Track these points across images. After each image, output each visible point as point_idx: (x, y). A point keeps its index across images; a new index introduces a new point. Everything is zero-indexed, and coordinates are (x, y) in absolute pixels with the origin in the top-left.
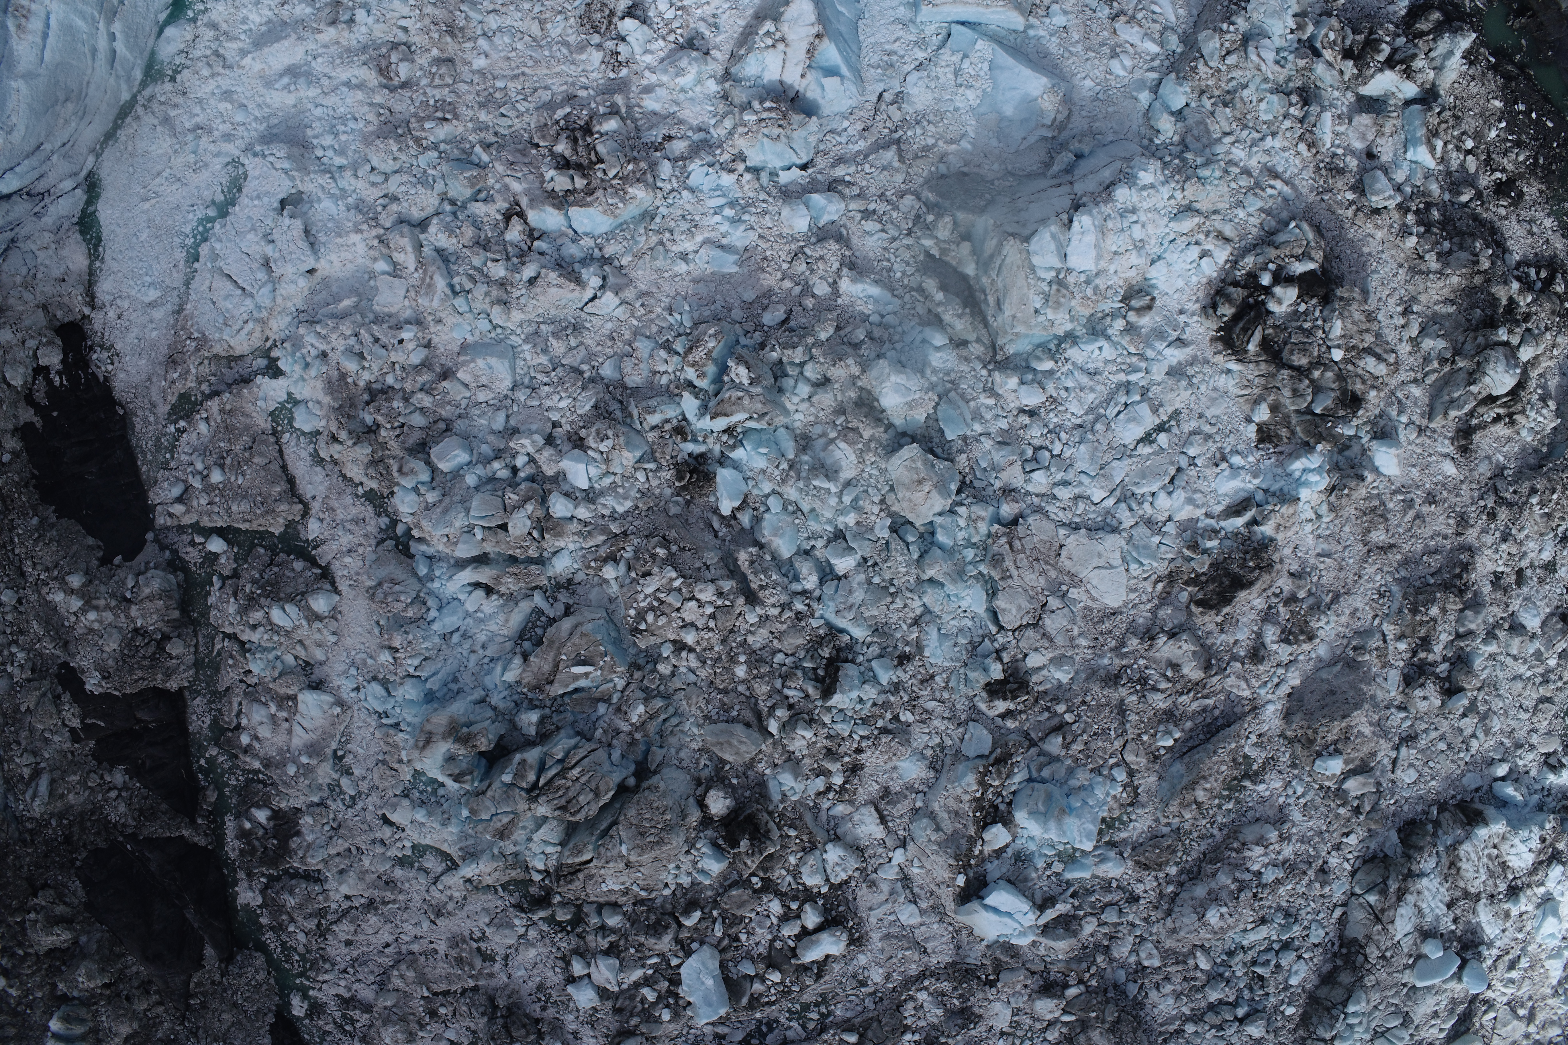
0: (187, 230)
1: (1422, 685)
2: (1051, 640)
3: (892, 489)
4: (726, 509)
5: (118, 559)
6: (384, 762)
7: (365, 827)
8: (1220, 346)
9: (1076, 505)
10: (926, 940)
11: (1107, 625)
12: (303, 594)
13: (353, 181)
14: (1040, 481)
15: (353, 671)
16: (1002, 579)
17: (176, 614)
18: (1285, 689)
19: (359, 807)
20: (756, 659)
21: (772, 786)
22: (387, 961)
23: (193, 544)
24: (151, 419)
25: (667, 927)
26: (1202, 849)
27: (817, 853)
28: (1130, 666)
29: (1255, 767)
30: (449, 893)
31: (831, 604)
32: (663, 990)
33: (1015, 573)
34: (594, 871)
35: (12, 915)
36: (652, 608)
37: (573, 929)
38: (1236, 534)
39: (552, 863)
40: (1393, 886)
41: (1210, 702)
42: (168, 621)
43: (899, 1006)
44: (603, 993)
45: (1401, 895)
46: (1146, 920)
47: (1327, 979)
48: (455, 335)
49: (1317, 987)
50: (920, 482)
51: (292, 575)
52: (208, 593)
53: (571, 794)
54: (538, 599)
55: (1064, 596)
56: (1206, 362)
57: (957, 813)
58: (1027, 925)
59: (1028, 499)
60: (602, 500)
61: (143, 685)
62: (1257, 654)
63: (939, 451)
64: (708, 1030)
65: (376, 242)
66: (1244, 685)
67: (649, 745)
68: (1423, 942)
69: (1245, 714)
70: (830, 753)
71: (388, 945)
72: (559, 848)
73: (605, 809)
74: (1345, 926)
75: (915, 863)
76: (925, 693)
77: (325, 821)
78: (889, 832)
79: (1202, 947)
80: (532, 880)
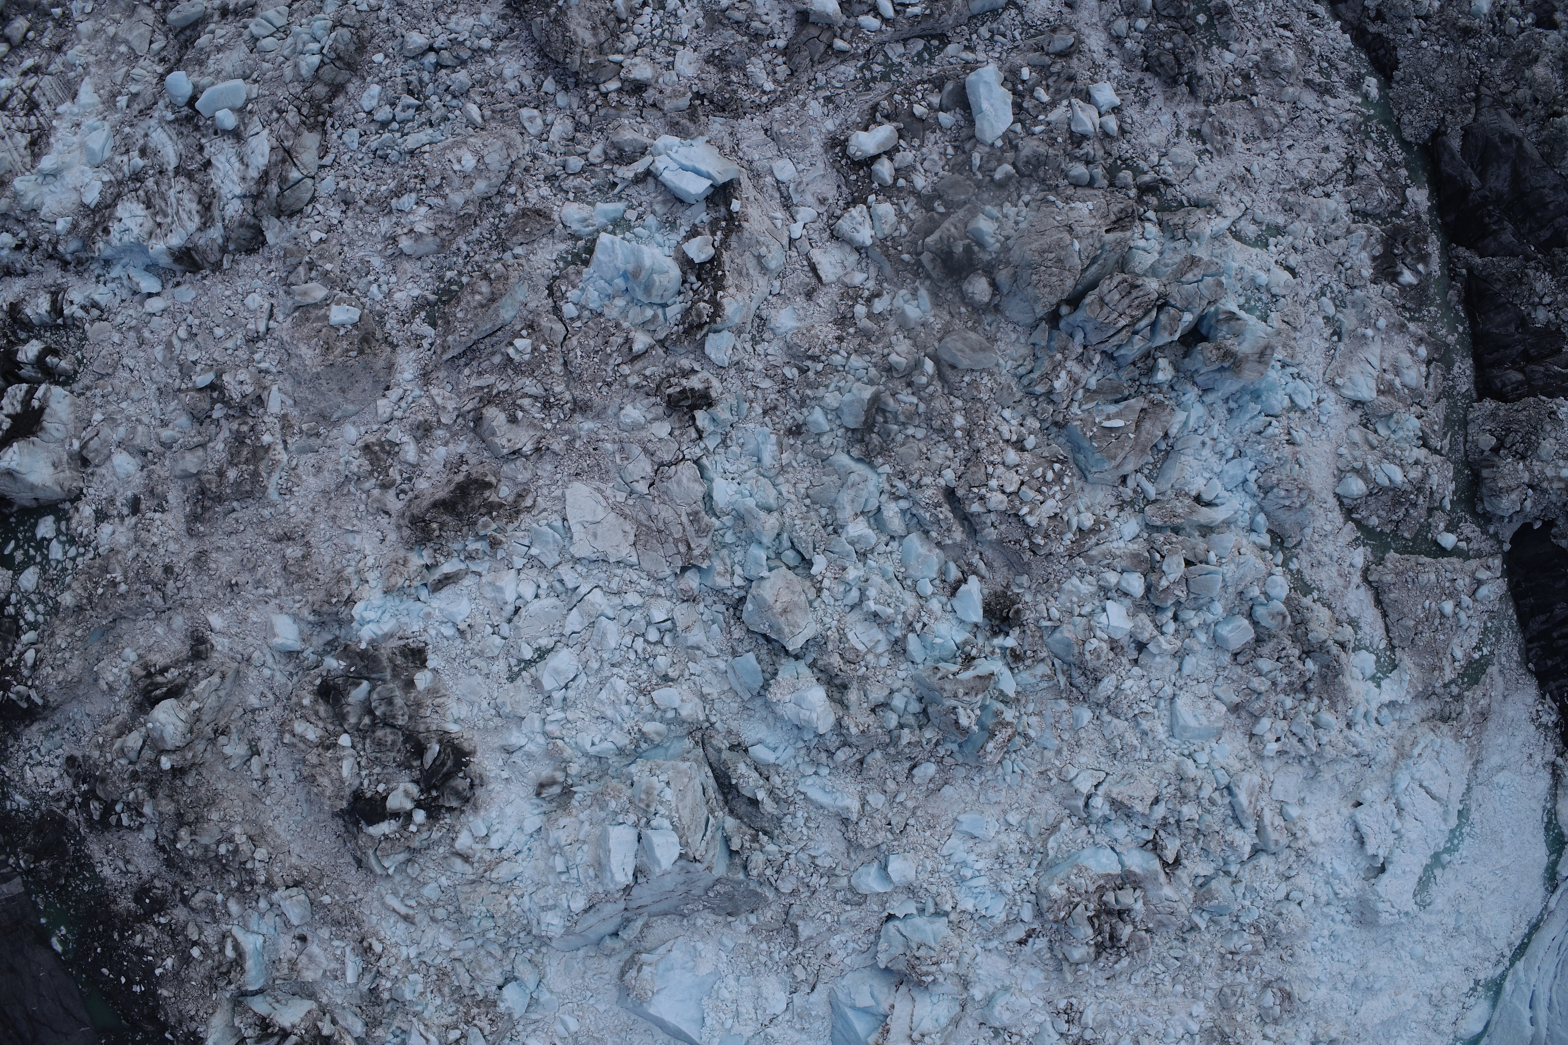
0: (1468, 840)
1: (244, 396)
2: (645, 450)
3: (811, 603)
4: (973, 580)
5: (1537, 525)
6: (1295, 330)
7: (1312, 266)
8: (466, 746)
9: (618, 587)
10: (765, 144)
11: (584, 464)
12: (1370, 494)
13: (1319, 892)
14: (657, 611)
15: (1323, 419)
16: (696, 513)
17: (1485, 473)
18: (394, 394)
19: (1318, 286)
20: (944, 433)
21: (927, 305)
22: (1290, 131)
23: (1468, 540)
24: (1504, 659)
25: (1028, 163)
26: (478, 230)
27: (880, 236)
28: (560, 421)
29: (423, 314)
30: (1234, 200)
31: (871, 489)
32: (1027, 98)
33: (684, 519)
34: (1101, 223)
36: (1048, 485)
37: (1115, 161)
38: (449, 555)
39: (1138, 230)
40: (272, 187)
41: (474, 383)
42: (1493, 466)
43: (791, 76)
44: (1087, 97)
45: (264, 178)
46: (537, 158)
47: (339, 90)
48: (1228, 748)
49: (350, 82)
50: (785, 611)
51: (1381, 512)
52: (1454, 493)
53: (1126, 302)
54: (1152, 492)
55: (631, 493)
56: (480, 731)
57: (740, 274)
58: (664, 157)
59: (669, 592)
60: (1093, 589)
61: (1518, 405)
62: (424, 432)
63: (761, 641)
64: (983, 58)
65: (1299, 834)
66: (439, 400)
67: (1048, 347)
68: (238, 127)
69: (435, 370)
70: (869, 337)
71: (1290, 147)
72: (1133, 245)
73: (1094, 285)
74: (321, 145)
75: (779, 223)
76: (773, 396)
77: (1349, 272)
78: (805, 255)
79: (475, 128)
80: (1156, 211)
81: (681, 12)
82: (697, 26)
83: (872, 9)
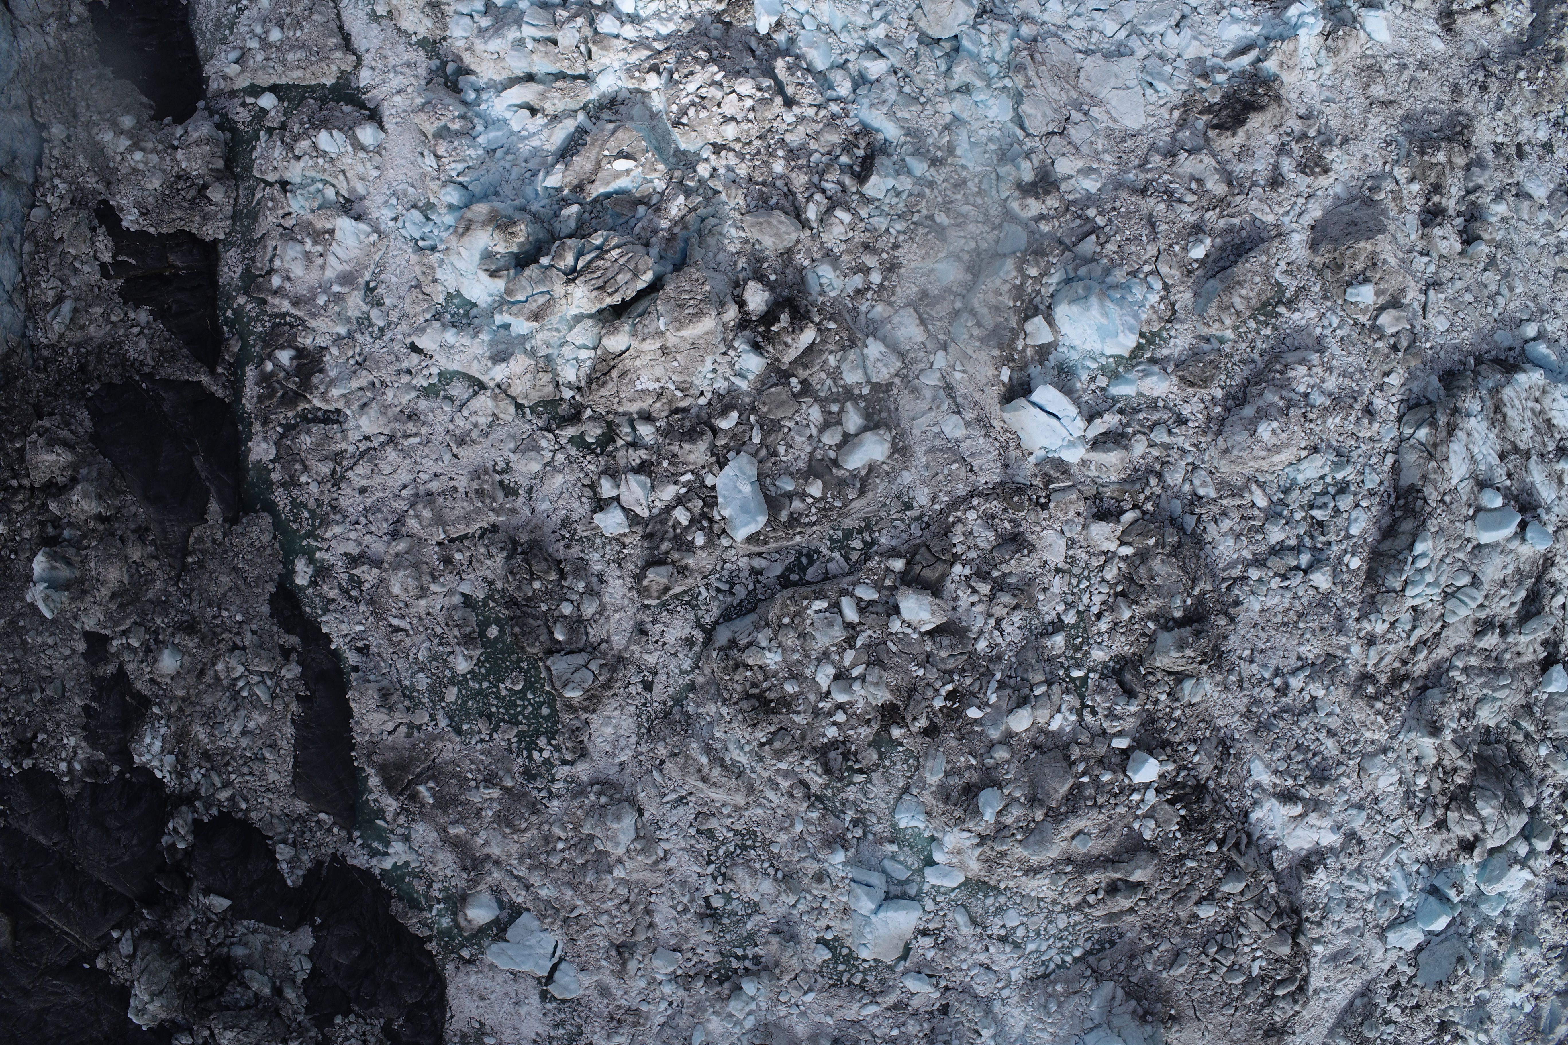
1: (1440, 226)
2: (1077, 149)
3: (919, 6)
4: (763, 30)
5: (168, 119)
6: (418, 286)
7: (391, 357)
9: (1091, 35)
10: (972, 455)
11: (1129, 143)
12: (350, 127)
14: (1056, 10)
15: (394, 201)
16: (1027, 87)
17: (220, 164)
18: (1307, 220)
19: (386, 339)
20: (792, 154)
21: (811, 278)
22: (403, 505)
23: (244, 105)
24: (214, 4)
25: (702, 433)
26: (1246, 373)
27: (858, 350)
28: (1155, 180)
29: (1288, 295)
30: (474, 419)
31: (866, 102)
32: (697, 511)
33: (1037, 82)
34: (628, 364)
35: (12, 441)
36: (693, 104)
37: (603, 449)
38: (1242, 72)
39: (586, 370)
40: (1442, 420)
41: (1236, 221)
42: (212, 170)
43: (947, 531)
44: (633, 519)
45: (1451, 429)
46: (1195, 445)
47: (1388, 532)
49: (1379, 542)
51: (340, 114)
52: (254, 148)
53: (610, 275)
54: (581, 116)
55: (1085, 113)
57: (997, 308)
58: (1075, 434)
59: (1044, 27)
60: (647, 24)
61: (179, 225)
62: (1276, 182)
64: (743, 563)
66: (1267, 210)
67: (686, 241)
68: (1480, 490)
69: (1271, 239)
70: (866, 247)
71: (405, 487)
72: (592, 353)
73: (641, 295)
74: (1398, 474)
75: (959, 367)
76: (959, 197)
77: (351, 353)
78: (929, 335)
79: (1257, 481)
80: (562, 399)
81: (1060, 608)
82: (1045, 590)
83: (863, 607)
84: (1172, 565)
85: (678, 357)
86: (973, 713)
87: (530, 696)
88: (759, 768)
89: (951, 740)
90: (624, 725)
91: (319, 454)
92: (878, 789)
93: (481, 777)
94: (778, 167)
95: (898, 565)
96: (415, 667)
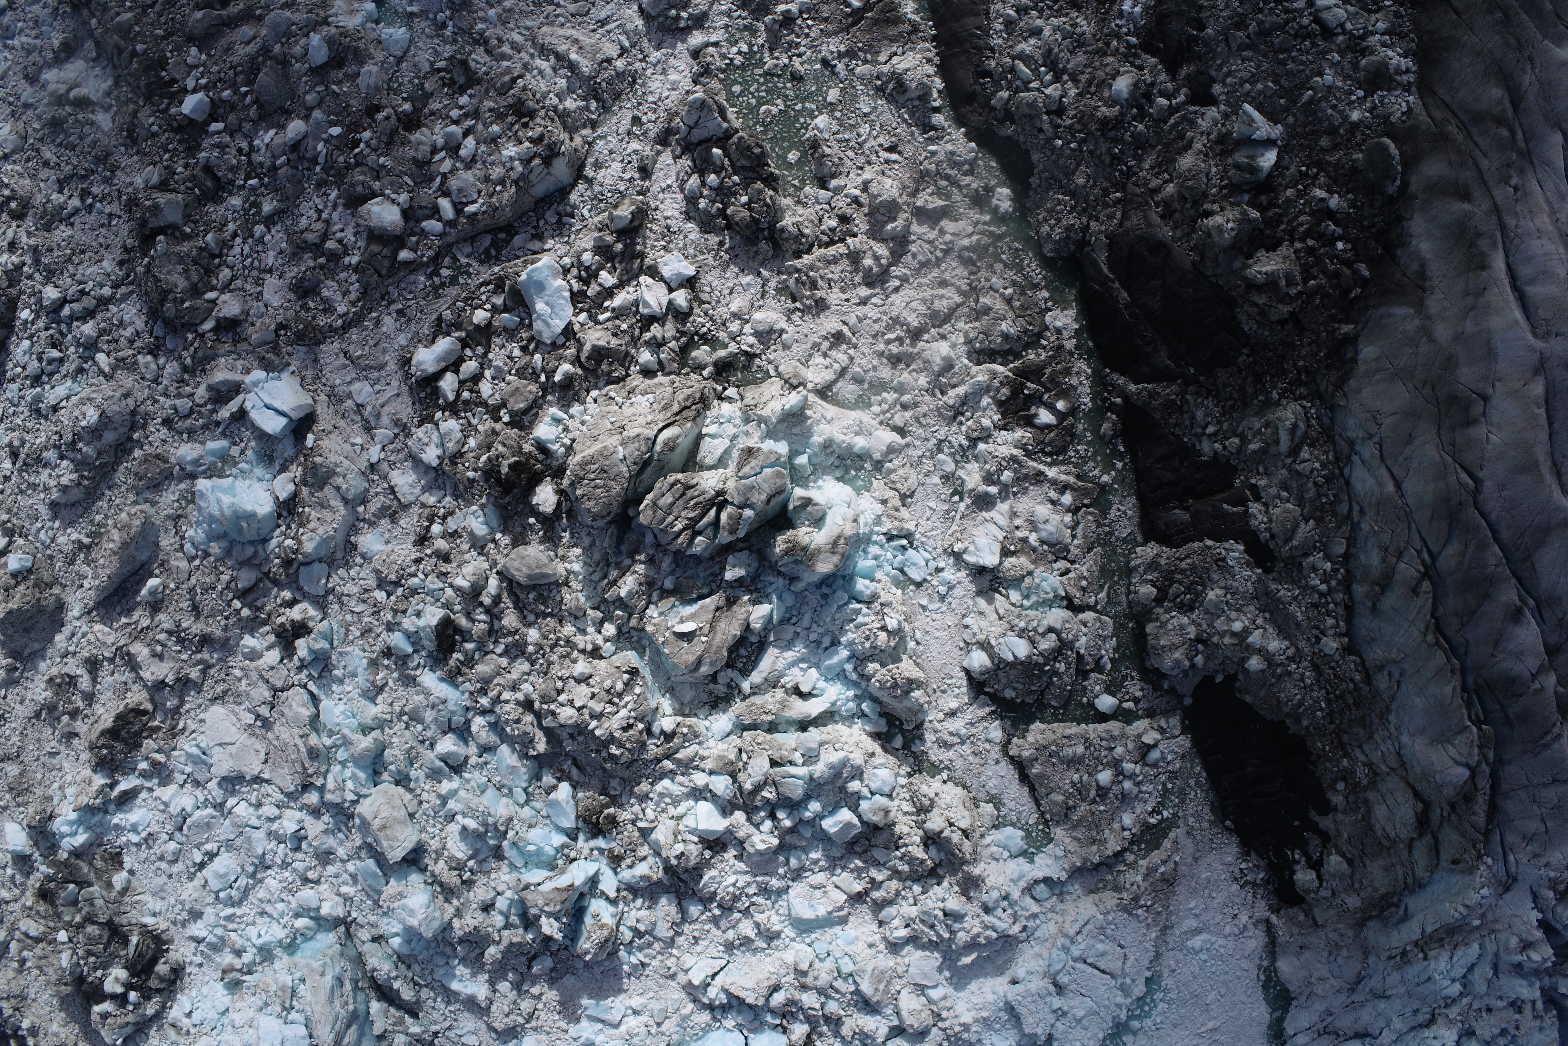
0: (1162, 1006)
2: (262, 677)
3: (412, 816)
4: (565, 787)
5: (1219, 679)
6: (903, 497)
7: (925, 421)
8: (164, 937)
9: (258, 800)
10: (345, 366)
11: (219, 689)
12: (999, 669)
14: (289, 823)
15: (942, 590)
16: (307, 735)
17: (1150, 628)
18: (67, 631)
19: (934, 441)
20: (519, 648)
21: (495, 522)
22: (896, 271)
23: (1136, 700)
24: (1191, 820)
25: (589, 358)
26: (116, 476)
27: (448, 454)
28: (194, 652)
29: (82, 556)
30: (828, 361)
31: (453, 708)
32: (593, 286)
33: (298, 742)
34: (661, 416)
35: (1320, 287)
36: (620, 695)
37: (690, 340)
38: (125, 773)
39: (711, 414)
41: (124, 620)
42: (1157, 620)
43: (364, 293)
44: (655, 273)
46: (157, 401)
48: (854, 934)
49: (8, 337)
50: (384, 827)
51: (1015, 685)
52: (1115, 650)
53: (681, 503)
54: (746, 686)
55: (258, 716)
56: (174, 923)
57: (322, 506)
58: (252, 395)
59: (299, 804)
60: (685, 790)
61: (1182, 552)
62: (93, 665)
63: (375, 853)
64: (549, 244)
65: (944, 1014)
66: (100, 636)
67: (617, 552)
69: (94, 609)
70: (444, 557)
71: (897, 290)
72: (705, 431)
73: (649, 486)
75: (358, 448)
76: (366, 619)
77: (970, 423)
78: (385, 477)
79: (105, 376)
80: (738, 387)
81: (267, 238)
83: (435, 212)
84: (167, 282)
85: (610, 426)
86: (336, 131)
87: (753, 101)
88: (527, 58)
89: (355, 104)
90: (658, 84)
91: (992, 315)
92: (423, 58)
93: (799, 22)
94: (533, 634)
95: (404, 255)
96: (873, 117)
